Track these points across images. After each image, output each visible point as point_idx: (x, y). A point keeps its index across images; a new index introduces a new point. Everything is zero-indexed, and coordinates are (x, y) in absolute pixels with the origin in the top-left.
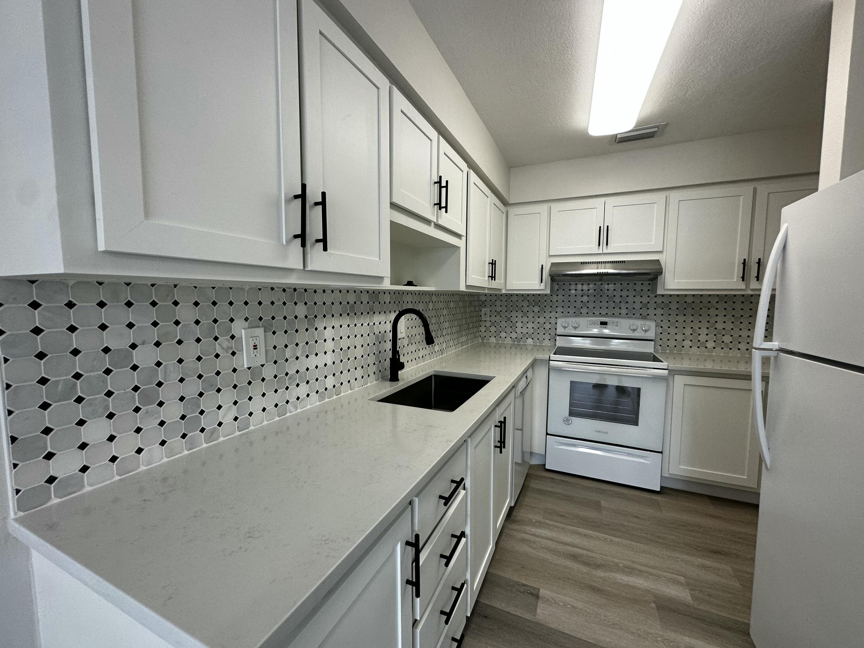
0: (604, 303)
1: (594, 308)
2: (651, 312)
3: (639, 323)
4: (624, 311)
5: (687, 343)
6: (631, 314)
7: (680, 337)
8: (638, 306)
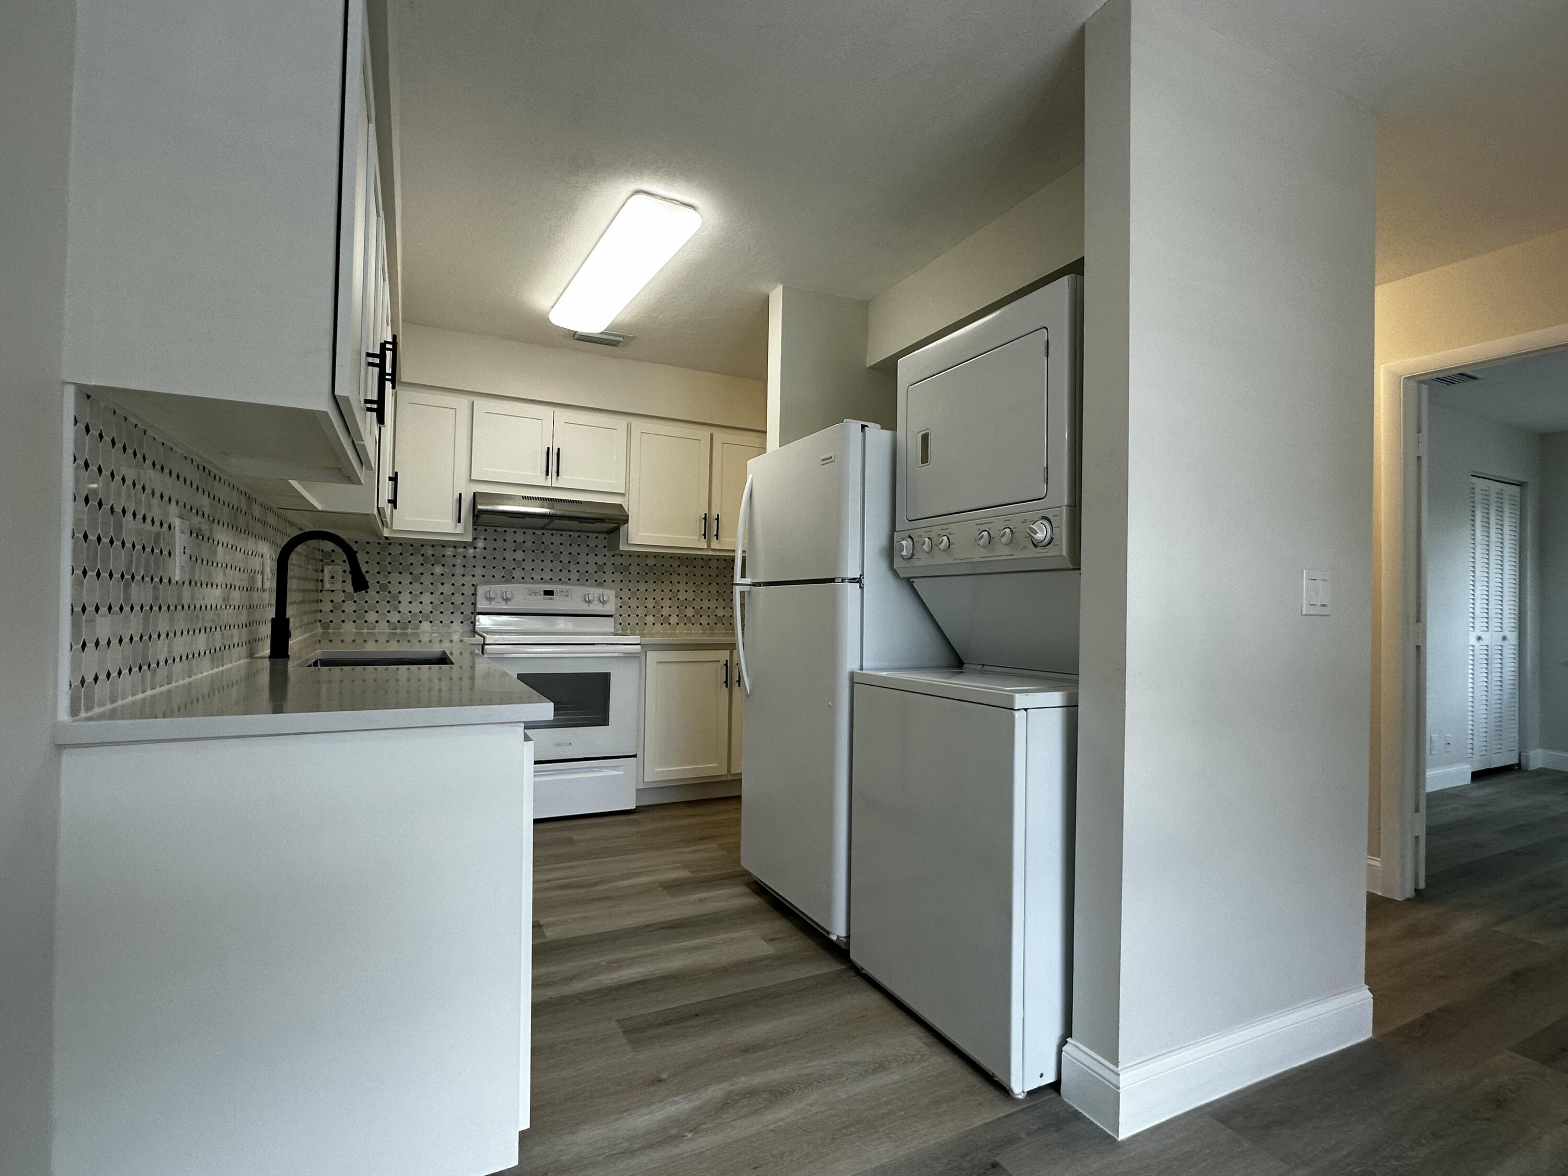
0: (547, 564)
1: (533, 569)
2: (608, 577)
3: (594, 592)
4: (574, 576)
5: (650, 619)
6: (584, 579)
7: (641, 611)
8: (592, 568)
